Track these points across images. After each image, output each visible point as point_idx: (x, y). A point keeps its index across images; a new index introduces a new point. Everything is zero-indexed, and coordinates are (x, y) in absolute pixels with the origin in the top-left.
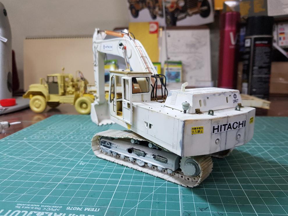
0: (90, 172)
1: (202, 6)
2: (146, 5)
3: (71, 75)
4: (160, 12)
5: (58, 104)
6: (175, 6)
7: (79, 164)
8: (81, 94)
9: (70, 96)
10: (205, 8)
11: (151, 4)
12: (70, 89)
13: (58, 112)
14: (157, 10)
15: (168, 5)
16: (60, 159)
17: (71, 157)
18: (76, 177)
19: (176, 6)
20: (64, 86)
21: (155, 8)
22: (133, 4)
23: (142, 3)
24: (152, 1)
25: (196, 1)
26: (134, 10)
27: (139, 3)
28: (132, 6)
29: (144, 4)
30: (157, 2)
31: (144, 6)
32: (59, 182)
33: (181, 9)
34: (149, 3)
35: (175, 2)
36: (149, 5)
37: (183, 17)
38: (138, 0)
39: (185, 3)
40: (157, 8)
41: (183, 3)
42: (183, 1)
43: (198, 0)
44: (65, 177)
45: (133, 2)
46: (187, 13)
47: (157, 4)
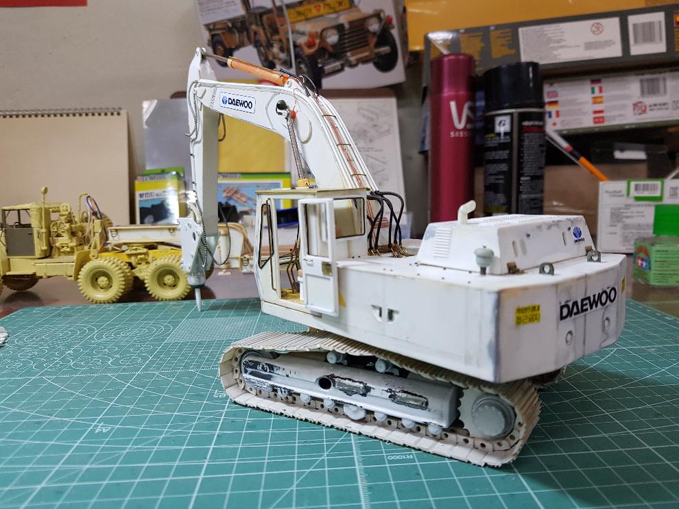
0: (125, 449)
1: (378, 45)
2: (249, 38)
3: (65, 207)
4: (283, 56)
5: (33, 279)
6: (317, 41)
7: (93, 431)
8: (93, 252)
9: (63, 258)
10: (385, 49)
11: (262, 37)
12: (64, 240)
13: (34, 299)
14: (275, 50)
15: (302, 40)
16: (40, 423)
17: (70, 414)
18: (88, 466)
19: (320, 42)
20: (49, 234)
21: (272, 46)
22: (218, 35)
23: (240, 32)
24: (264, 29)
25: (365, 33)
26: (220, 47)
27: (234, 32)
28: (216, 38)
29: (245, 33)
30: (275, 31)
31: (246, 40)
32: (40, 482)
33: (331, 50)
34: (255, 33)
35: (317, 33)
36: (257, 39)
37: (336, 69)
38: (230, 25)
39: (340, 36)
40: (275, 45)
41: (335, 35)
42: (334, 32)
43: (368, 31)
44: (55, 470)
45: (218, 29)
46: (345, 58)
47: (277, 37)
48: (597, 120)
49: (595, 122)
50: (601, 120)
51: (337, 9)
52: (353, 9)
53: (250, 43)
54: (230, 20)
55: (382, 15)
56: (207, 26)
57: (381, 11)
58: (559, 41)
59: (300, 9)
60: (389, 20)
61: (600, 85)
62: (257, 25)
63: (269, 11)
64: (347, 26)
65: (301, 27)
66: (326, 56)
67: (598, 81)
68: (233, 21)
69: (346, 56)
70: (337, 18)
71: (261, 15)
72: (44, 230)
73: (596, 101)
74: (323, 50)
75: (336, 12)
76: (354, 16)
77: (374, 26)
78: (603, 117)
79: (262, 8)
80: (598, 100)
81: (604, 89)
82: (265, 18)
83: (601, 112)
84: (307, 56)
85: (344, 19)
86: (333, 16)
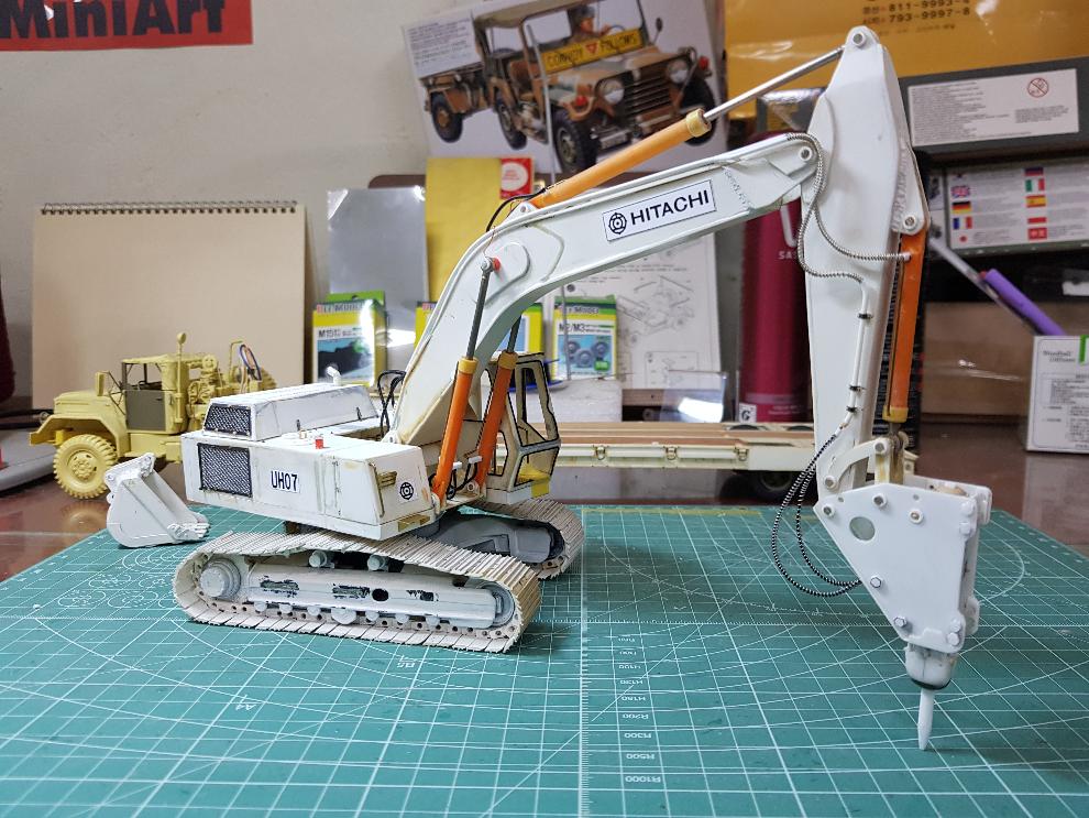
0: (272, 736)
2: (487, 98)
3: (209, 361)
4: (537, 123)
6: (591, 99)
7: (233, 706)
11: (506, 95)
14: (526, 114)
15: (567, 99)
16: (164, 690)
17: (204, 679)
18: (223, 758)
19: (594, 102)
20: (186, 399)
21: (521, 108)
22: (441, 93)
23: (473, 88)
24: (509, 83)
25: (665, 84)
26: (443, 112)
27: (463, 89)
28: (438, 99)
29: (481, 90)
30: (527, 85)
31: (482, 100)
32: (162, 778)
33: (611, 112)
34: (496, 89)
35: (590, 86)
36: (498, 98)
37: (619, 141)
38: (458, 78)
39: (626, 90)
40: (525, 107)
41: (617, 89)
42: (617, 83)
43: (670, 82)
44: (182, 760)
45: (441, 85)
46: (632, 125)
47: (529, 95)
48: (1034, 233)
49: (1031, 237)
50: (1041, 233)
51: (622, 49)
52: (647, 48)
53: (489, 104)
54: (458, 70)
55: (692, 56)
56: (425, 80)
57: (693, 49)
58: (974, 108)
59: (565, 50)
60: (704, 63)
61: (1040, 177)
62: (499, 77)
63: (518, 55)
64: (637, 75)
65: (565, 78)
66: (604, 123)
67: (1039, 171)
68: (463, 71)
69: (634, 121)
70: (621, 62)
71: (505, 61)
72: (179, 395)
73: (1033, 202)
74: (598, 113)
75: (619, 53)
76: (648, 58)
77: (680, 74)
78: (1044, 229)
79: (507, 50)
80: (1037, 201)
81: (1047, 184)
82: (511, 65)
83: (1043, 220)
84: (574, 122)
85: (632, 64)
86: (617, 59)
